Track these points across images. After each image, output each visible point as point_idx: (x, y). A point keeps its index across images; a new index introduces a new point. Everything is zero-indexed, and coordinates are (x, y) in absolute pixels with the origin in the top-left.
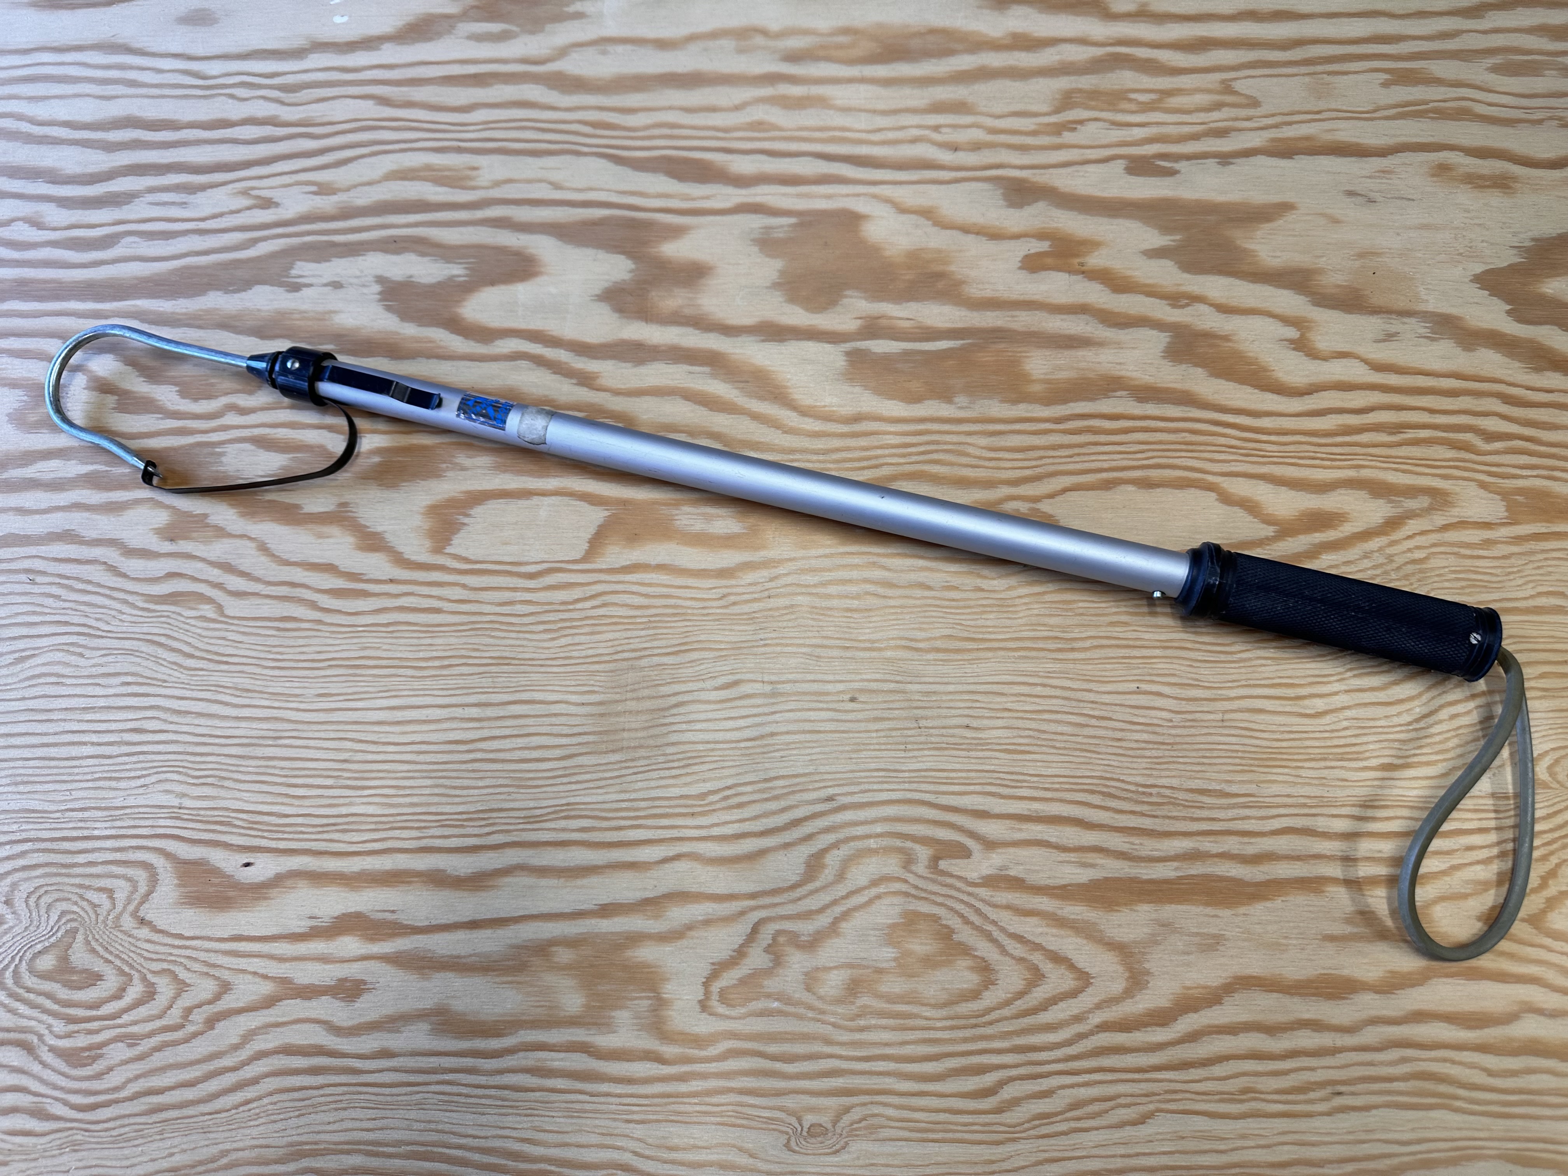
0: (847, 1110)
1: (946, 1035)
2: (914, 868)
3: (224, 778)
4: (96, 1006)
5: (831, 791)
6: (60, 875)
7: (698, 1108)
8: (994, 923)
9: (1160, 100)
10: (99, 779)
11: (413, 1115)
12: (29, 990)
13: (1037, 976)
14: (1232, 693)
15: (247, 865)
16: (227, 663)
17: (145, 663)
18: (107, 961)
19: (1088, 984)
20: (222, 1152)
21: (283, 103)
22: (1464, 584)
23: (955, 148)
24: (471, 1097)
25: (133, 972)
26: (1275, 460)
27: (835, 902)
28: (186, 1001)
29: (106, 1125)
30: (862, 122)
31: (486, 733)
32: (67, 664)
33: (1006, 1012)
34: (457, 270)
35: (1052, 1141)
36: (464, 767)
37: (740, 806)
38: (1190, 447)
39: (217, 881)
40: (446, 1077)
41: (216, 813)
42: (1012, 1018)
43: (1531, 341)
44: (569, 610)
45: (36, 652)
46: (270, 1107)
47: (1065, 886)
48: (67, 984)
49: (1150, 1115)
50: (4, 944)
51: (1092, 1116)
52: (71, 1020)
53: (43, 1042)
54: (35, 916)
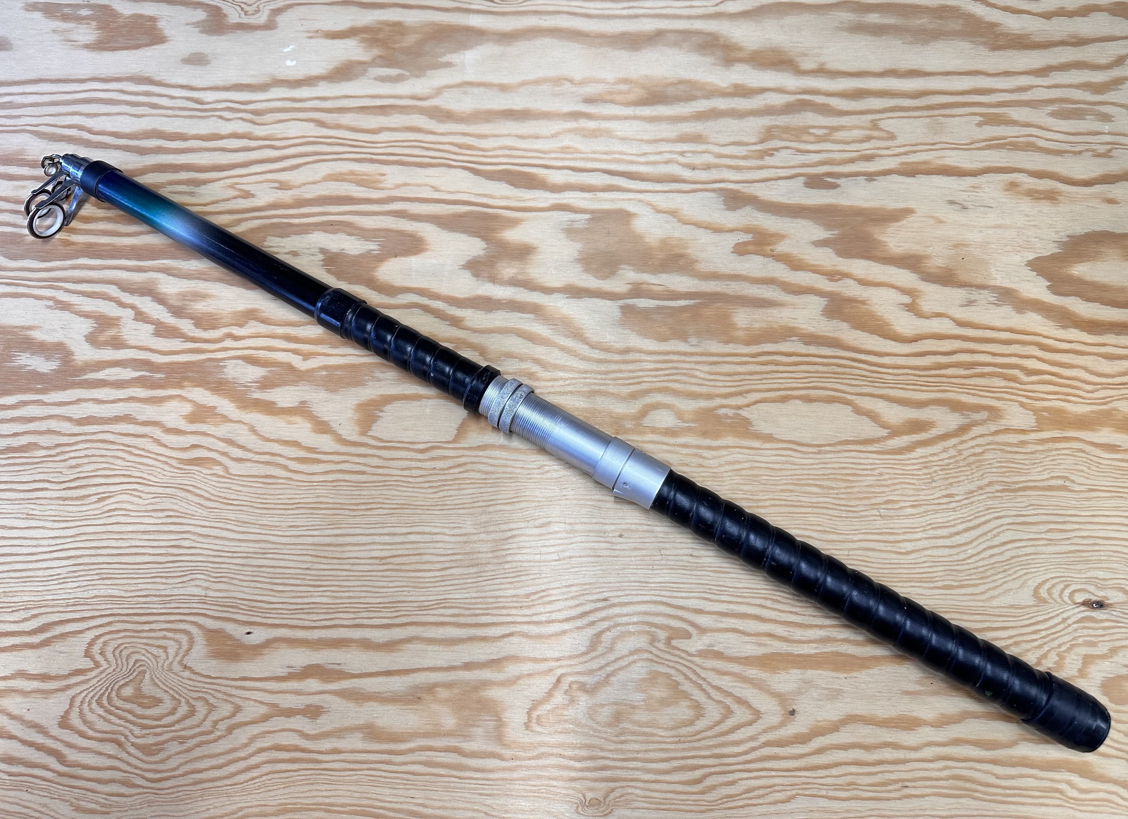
0: (613, 790)
1: (673, 747)
2: (656, 644)
3: (233, 578)
4: (159, 718)
5: (606, 595)
6: (133, 637)
8: (704, 679)
9: (829, 134)
10: (156, 577)
11: (353, 788)
12: (118, 708)
13: (729, 712)
14: (856, 538)
15: (249, 633)
16: (232, 504)
17: (180, 503)
18: (165, 691)
19: (759, 717)
20: (238, 808)
21: (254, 123)
22: (1005, 470)
23: (693, 167)
24: (388, 778)
25: (181, 698)
26: (891, 385)
27: (607, 665)
28: (214, 716)
29: (168, 791)
30: (633, 149)
31: (394, 553)
32: (132, 503)
33: (709, 733)
34: (372, 246)
35: (734, 811)
36: (380, 574)
37: (550, 602)
38: (836, 376)
39: (229, 643)
40: (372, 766)
41: (228, 600)
42: (712, 737)
43: (1062, 307)
44: (445, 474)
45: (111, 494)
46: (267, 782)
47: (748, 657)
48: (141, 705)
49: (793, 797)
50: (101, 679)
51: (759, 797)
52: (144, 727)
53: (128, 740)
54: (119, 662)
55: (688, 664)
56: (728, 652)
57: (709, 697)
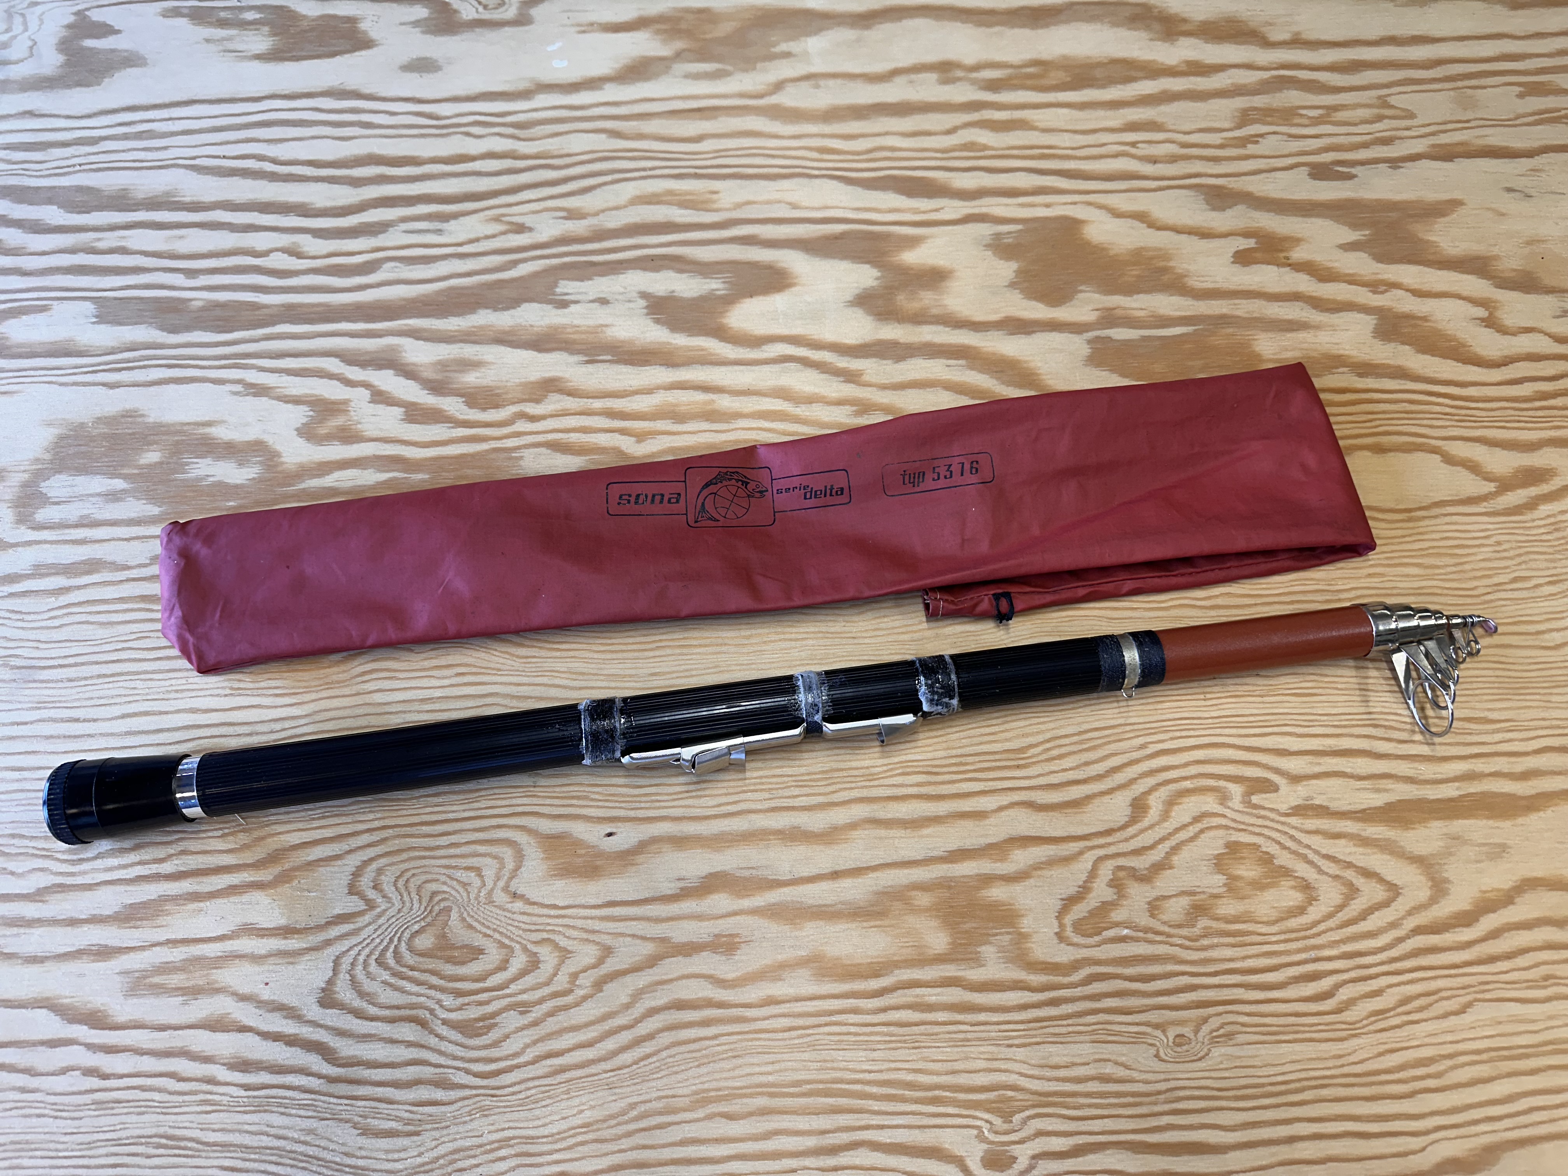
0: (1204, 1020)
1: (1282, 947)
2: (1229, 804)
4: (482, 978)
5: (1144, 740)
6: (424, 858)
7: (1070, 1029)
8: (1308, 847)
9: (1328, 115)
11: (806, 1056)
12: (412, 969)
13: (1352, 891)
15: (609, 835)
17: (476, 654)
18: (486, 935)
19: (1399, 894)
20: (630, 1104)
21: (517, 139)
23: (1154, 161)
24: (860, 1035)
25: (513, 944)
26: (1486, 424)
27: (1163, 839)
28: (571, 967)
29: (511, 1090)
30: (1067, 141)
33: (1331, 924)
34: (715, 285)
35: (1389, 1034)
37: (1060, 757)
38: (1408, 416)
39: (582, 852)
40: (834, 1018)
41: (569, 791)
42: (1336, 929)
46: (671, 1060)
47: (1365, 810)
48: (449, 960)
49: (1469, 1005)
50: (380, 926)
51: (1421, 1009)
52: (459, 993)
53: (436, 1016)
54: (406, 898)
55: (1280, 827)
56: (1334, 806)
57: (1320, 871)
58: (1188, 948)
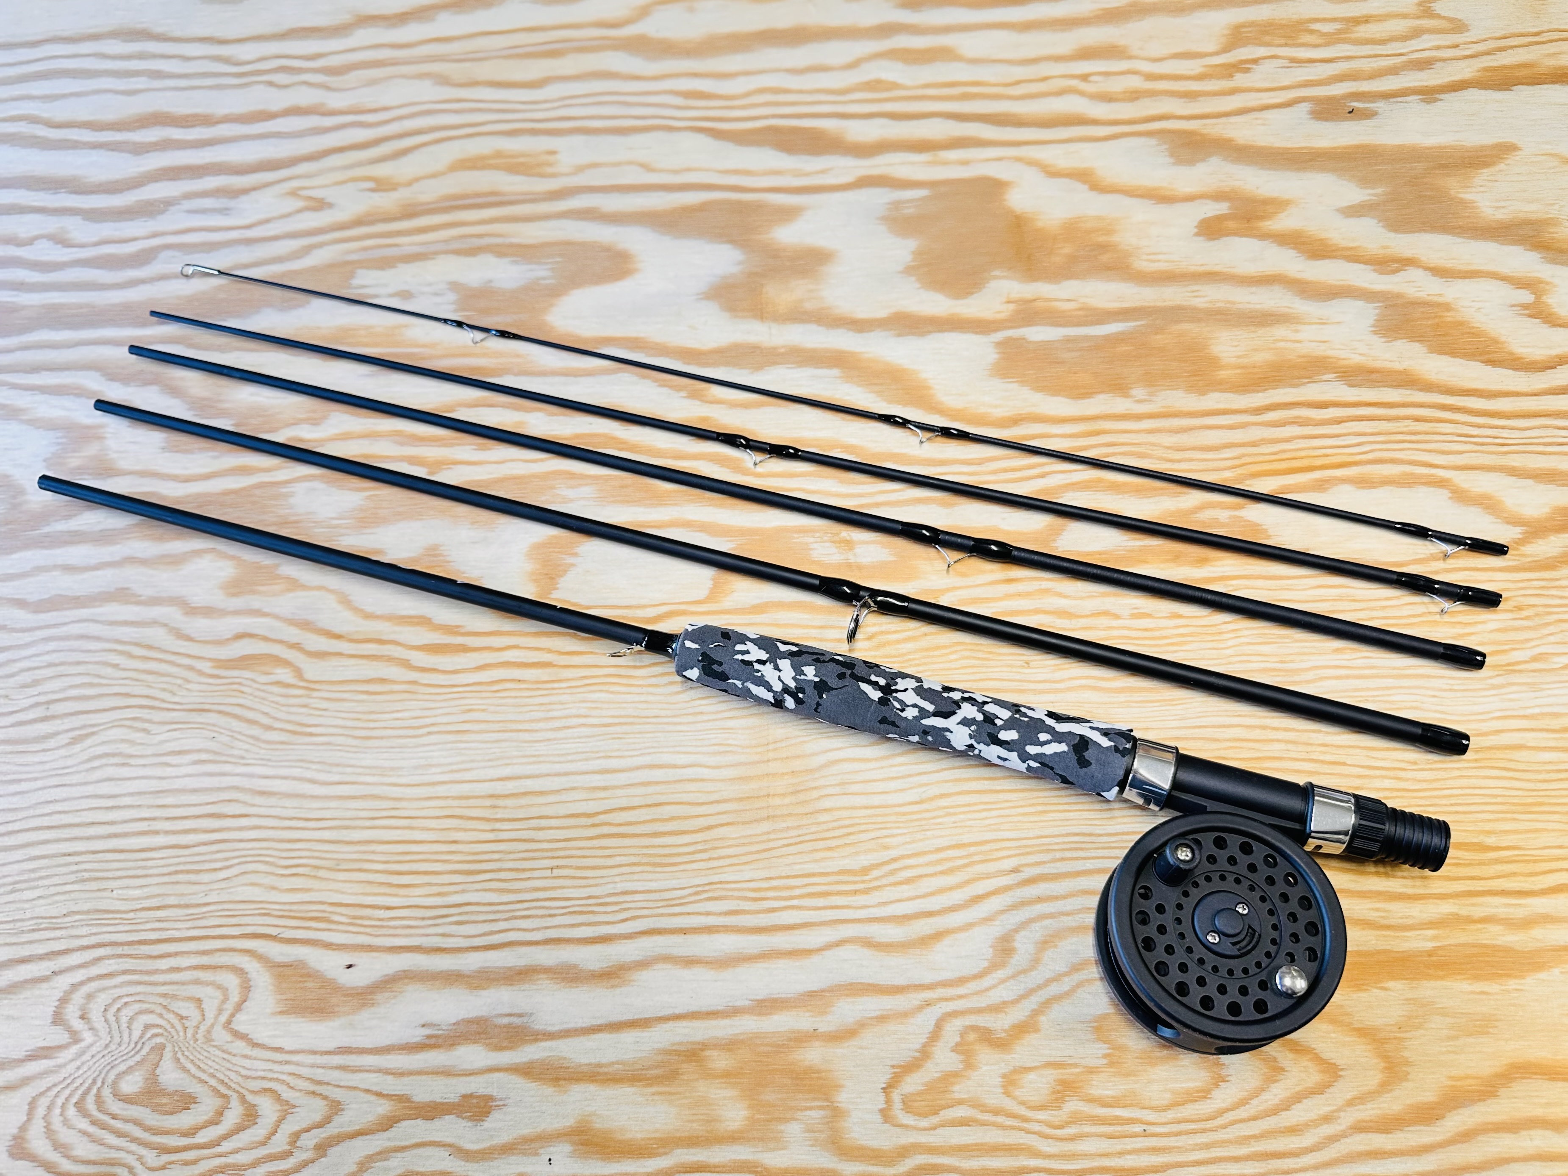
1: (1173, 1142)
3: (316, 867)
4: (193, 1132)
5: (1015, 861)
6: (140, 983)
9: (1346, 30)
10: (176, 872)
12: (114, 1117)
13: (1275, 1070)
15: (350, 966)
16: (311, 735)
17: (218, 737)
18: (201, 1081)
19: (1338, 1077)
21: (328, 88)
23: (1107, 98)
25: (230, 1093)
28: (292, 1125)
30: (997, 75)
31: (610, 804)
33: (1241, 1113)
34: (540, 272)
36: (590, 843)
37: (912, 880)
38: (1413, 438)
41: (309, 907)
42: (1249, 1120)
45: (95, 729)
48: (156, 1109)
50: (83, 1064)
52: (163, 1150)
54: (115, 1032)
58: (1047, 1137)
